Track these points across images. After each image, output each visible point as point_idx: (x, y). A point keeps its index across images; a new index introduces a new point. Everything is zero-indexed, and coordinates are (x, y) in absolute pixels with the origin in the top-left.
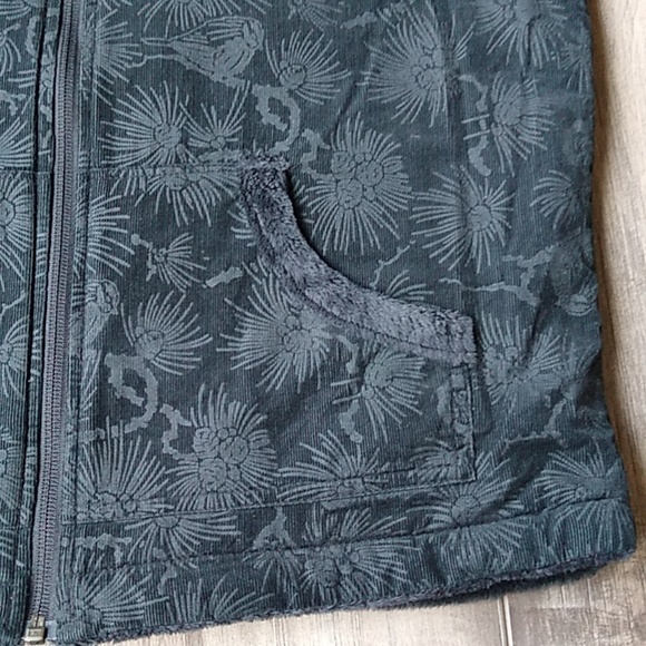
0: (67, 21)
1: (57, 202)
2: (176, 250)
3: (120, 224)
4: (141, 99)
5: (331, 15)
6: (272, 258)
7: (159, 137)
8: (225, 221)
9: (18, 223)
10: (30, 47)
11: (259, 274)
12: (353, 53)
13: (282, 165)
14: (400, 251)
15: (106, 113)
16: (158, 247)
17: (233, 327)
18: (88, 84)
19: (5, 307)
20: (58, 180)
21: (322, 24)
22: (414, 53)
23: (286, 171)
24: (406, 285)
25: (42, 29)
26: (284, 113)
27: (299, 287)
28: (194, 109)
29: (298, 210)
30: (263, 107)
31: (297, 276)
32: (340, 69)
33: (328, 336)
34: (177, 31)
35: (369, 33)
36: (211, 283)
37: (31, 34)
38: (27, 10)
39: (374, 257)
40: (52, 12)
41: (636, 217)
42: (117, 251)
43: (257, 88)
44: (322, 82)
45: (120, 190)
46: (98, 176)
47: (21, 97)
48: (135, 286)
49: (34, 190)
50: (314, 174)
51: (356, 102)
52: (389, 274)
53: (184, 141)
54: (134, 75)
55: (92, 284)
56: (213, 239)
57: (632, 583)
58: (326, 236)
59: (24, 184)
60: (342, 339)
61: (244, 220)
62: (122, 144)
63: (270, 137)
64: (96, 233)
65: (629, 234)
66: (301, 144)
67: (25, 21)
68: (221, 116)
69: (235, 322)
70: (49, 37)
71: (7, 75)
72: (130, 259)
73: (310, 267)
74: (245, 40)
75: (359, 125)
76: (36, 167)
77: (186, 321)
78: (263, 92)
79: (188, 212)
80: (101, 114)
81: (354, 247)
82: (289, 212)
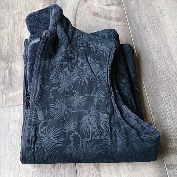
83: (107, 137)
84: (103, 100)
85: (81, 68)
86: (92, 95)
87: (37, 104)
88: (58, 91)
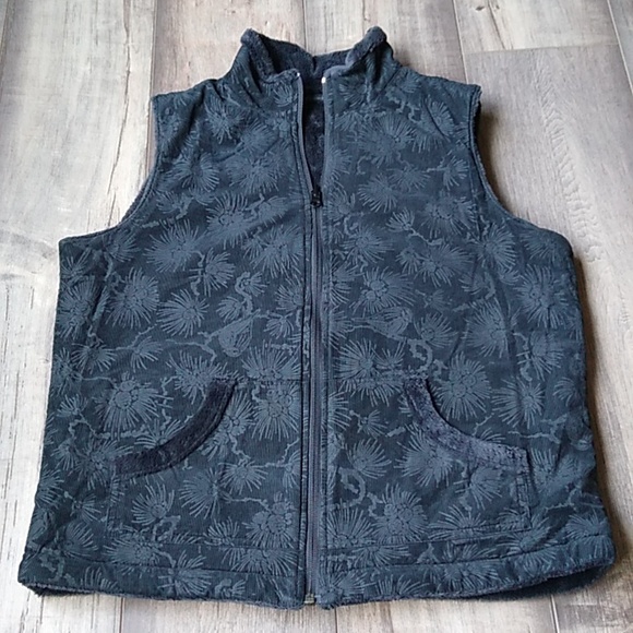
0: (314, 312)
1: (312, 396)
2: (372, 418)
3: (344, 405)
4: (352, 346)
5: (446, 305)
6: (421, 422)
7: (362, 365)
8: (396, 404)
9: (294, 406)
10: (298, 324)
11: (414, 430)
12: (458, 323)
13: (424, 377)
14: (487, 418)
15: (335, 353)
16: (363, 416)
17: (402, 456)
18: (327, 340)
19: (289, 446)
20: (313, 386)
21: (441, 310)
22: (490, 324)
23: (426, 380)
24: (491, 434)
25: (303, 315)
26: (425, 353)
27: (435, 436)
28: (378, 351)
29: (433, 399)
30: (413, 350)
31: (434, 431)
32: (451, 331)
33: (451, 460)
34: (369, 314)
35: (466, 314)
36: (390, 434)
37: (298, 318)
38: (295, 307)
39: (473, 421)
40: (307, 307)
41: (614, 405)
42: (343, 419)
43: (410, 340)
44: (443, 337)
45: (343, 390)
46: (332, 383)
47: (294, 347)
48: (352, 436)
49: (301, 390)
50: (440, 381)
51: (461, 346)
52: (481, 430)
53: (374, 366)
54: (349, 336)
55: (331, 435)
56: (390, 413)
57: (622, 593)
58: (448, 412)
59: (297, 387)
60: (459, 461)
61: (406, 404)
62: (343, 368)
63: (418, 364)
64: (332, 409)
65: (610, 413)
66: (433, 367)
67: (295, 312)
68: (392, 354)
69: (403, 454)
70: (306, 319)
71: (288, 336)
72: (349, 422)
73: (441, 425)
74: (404, 318)
75: (463, 357)
76: (302, 380)
77: (378, 453)
78: (413, 343)
79: (378, 400)
80: (333, 354)
81: (463, 417)
82: (429, 399)
83: (473, 240)
84: (462, 177)
85: (414, 121)
86: (439, 168)
87: (334, 190)
88: (373, 162)
